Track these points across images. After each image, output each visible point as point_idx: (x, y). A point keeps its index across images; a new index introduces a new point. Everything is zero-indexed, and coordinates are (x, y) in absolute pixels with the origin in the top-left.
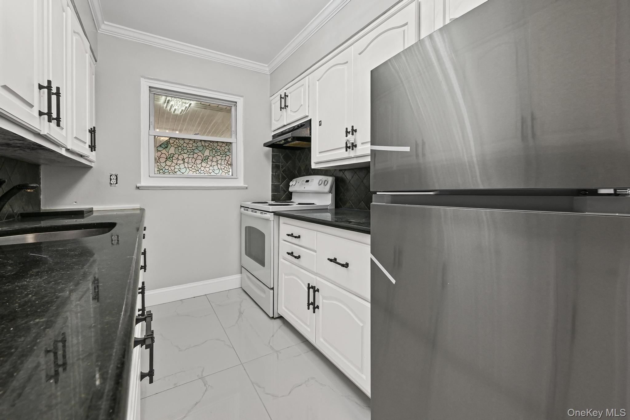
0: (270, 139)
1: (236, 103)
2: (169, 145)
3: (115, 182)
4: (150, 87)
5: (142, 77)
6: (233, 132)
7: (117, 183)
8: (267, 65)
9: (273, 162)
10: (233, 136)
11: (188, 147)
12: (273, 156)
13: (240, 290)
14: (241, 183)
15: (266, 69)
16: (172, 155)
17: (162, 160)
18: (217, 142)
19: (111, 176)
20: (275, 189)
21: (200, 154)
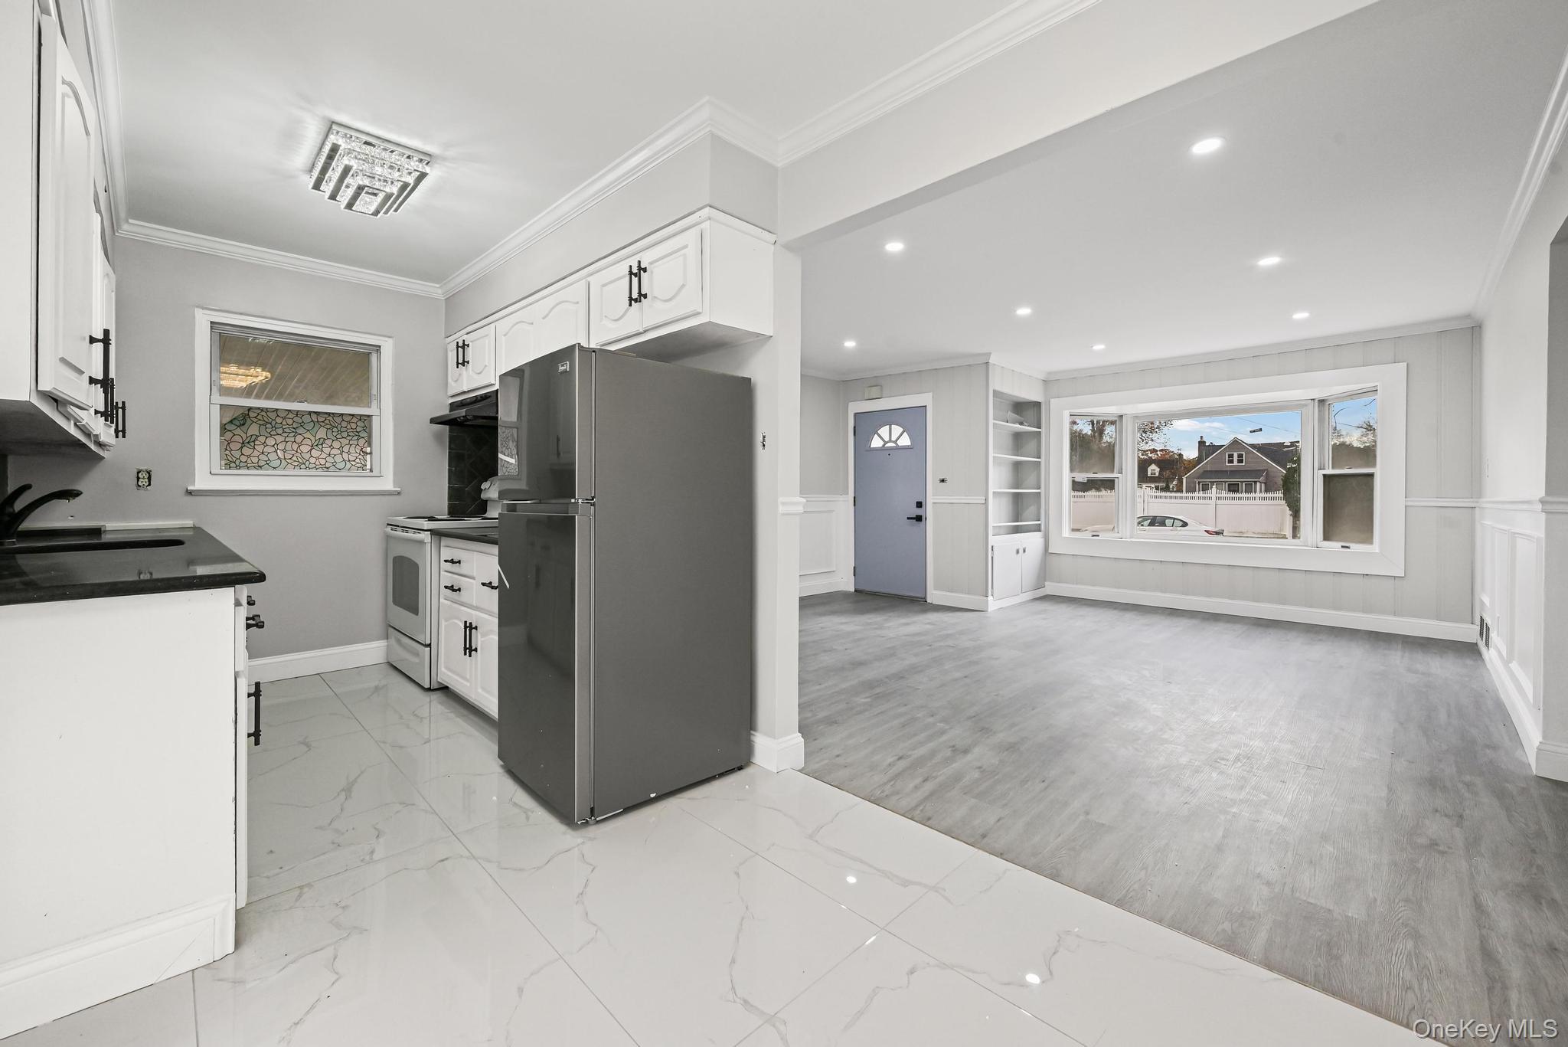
0: (444, 411)
1: (380, 347)
2: (249, 420)
3: (148, 483)
4: (211, 322)
5: (197, 307)
6: (373, 398)
7: (149, 485)
8: (438, 286)
9: (450, 448)
10: (374, 404)
11: (284, 423)
12: (451, 439)
13: (386, 666)
14: (387, 484)
15: (436, 291)
16: (254, 437)
17: (235, 446)
18: (342, 414)
19: (138, 473)
20: (454, 494)
21: (307, 435)
